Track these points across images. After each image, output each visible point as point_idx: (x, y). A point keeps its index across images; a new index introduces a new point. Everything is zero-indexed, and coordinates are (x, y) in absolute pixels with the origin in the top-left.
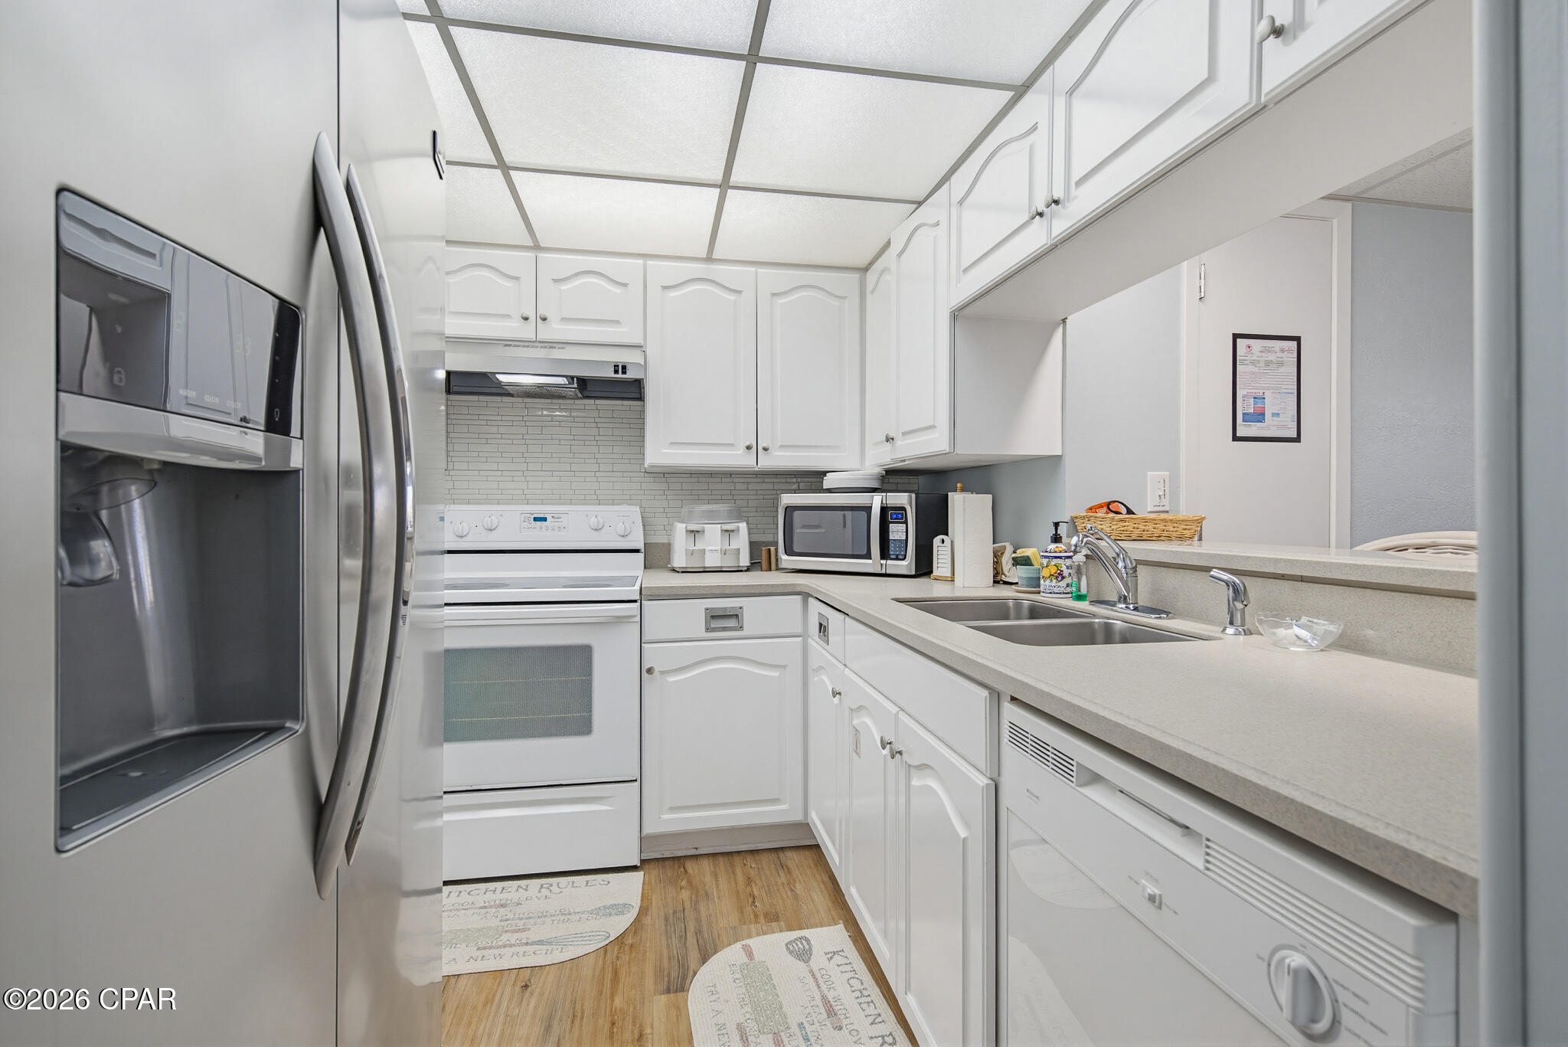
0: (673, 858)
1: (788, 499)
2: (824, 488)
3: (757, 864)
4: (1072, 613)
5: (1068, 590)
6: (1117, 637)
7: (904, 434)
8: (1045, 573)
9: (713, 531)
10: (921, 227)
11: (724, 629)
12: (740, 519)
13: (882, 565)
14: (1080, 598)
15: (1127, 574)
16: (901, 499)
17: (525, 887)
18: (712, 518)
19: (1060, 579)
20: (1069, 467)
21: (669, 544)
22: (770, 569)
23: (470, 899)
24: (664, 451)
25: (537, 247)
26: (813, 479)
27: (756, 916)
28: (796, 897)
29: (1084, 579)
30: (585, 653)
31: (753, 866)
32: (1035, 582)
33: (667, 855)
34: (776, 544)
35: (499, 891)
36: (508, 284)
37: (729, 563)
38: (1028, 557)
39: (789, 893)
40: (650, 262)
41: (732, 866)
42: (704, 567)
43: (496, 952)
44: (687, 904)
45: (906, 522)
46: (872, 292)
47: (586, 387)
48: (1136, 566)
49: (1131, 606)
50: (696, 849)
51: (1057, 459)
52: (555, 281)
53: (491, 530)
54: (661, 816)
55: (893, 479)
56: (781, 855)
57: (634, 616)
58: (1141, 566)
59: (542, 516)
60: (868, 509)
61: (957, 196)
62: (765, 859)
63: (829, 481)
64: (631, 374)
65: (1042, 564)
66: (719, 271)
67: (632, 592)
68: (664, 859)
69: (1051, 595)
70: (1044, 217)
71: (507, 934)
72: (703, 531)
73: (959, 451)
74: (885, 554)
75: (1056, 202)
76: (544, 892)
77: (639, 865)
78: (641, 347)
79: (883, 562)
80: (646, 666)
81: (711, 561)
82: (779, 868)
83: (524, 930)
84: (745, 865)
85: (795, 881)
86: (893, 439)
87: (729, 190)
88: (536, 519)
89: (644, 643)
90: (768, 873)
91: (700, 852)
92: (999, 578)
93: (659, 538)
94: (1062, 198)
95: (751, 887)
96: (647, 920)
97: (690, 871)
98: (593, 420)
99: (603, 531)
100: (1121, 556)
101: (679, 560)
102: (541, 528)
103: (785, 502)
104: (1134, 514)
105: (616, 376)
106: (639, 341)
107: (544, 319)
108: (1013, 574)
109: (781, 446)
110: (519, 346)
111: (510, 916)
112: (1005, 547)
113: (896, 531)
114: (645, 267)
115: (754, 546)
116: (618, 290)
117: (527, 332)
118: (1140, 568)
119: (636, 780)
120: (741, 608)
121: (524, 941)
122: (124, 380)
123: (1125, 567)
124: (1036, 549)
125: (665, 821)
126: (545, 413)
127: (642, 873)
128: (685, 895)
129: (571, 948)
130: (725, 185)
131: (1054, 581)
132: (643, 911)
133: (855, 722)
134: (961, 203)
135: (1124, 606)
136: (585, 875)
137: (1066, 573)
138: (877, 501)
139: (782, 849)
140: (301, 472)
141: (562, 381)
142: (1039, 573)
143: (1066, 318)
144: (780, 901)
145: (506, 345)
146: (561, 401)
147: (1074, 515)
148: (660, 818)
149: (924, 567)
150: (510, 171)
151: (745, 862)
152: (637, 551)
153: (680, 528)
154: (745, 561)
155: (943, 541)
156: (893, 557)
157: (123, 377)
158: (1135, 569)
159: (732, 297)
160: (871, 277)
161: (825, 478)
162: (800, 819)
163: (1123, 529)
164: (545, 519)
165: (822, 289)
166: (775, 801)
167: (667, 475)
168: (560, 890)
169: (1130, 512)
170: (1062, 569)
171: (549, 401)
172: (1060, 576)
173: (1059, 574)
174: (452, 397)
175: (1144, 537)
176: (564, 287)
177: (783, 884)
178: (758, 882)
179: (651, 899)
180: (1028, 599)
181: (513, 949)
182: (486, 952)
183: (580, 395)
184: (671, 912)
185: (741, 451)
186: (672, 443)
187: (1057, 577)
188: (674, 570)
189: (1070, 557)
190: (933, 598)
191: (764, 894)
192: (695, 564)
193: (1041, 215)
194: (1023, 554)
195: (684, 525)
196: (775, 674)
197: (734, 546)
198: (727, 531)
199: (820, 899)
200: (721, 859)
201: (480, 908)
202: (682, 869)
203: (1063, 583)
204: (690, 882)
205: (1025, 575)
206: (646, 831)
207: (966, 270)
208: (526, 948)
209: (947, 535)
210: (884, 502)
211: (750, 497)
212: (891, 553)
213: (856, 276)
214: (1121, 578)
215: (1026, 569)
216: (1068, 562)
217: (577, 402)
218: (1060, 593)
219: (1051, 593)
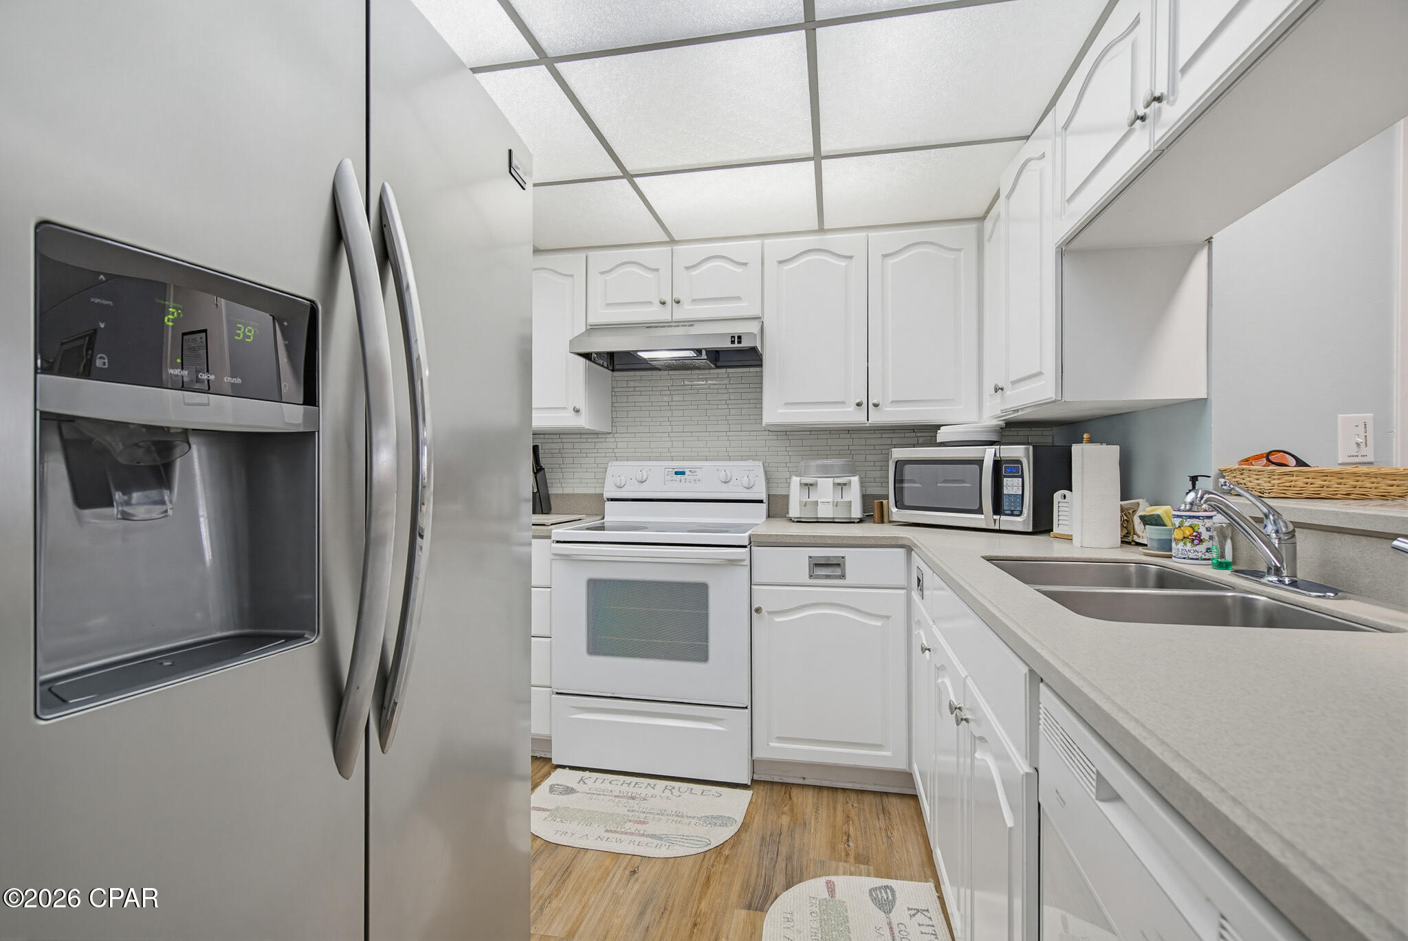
0: (782, 784)
1: (899, 453)
2: (938, 441)
3: (859, 803)
4: (1213, 585)
5: (1208, 556)
6: (1260, 617)
7: (1013, 383)
8: (1177, 534)
9: (826, 485)
10: (1029, 161)
11: (828, 577)
12: (853, 473)
13: (995, 520)
14: (1222, 565)
15: (1280, 539)
16: (1017, 452)
17: (652, 786)
18: (825, 471)
19: (1196, 542)
20: (1216, 411)
21: (788, 495)
22: (882, 522)
23: (610, 787)
24: (779, 411)
25: (672, 242)
26: (926, 433)
27: (847, 855)
28: (891, 846)
29: (1229, 543)
30: (701, 590)
31: (855, 805)
32: (1166, 545)
33: (776, 779)
34: (887, 497)
35: (633, 784)
36: (650, 275)
37: (841, 514)
38: (1158, 516)
39: (885, 840)
40: (768, 241)
41: (835, 802)
42: (817, 518)
43: (618, 836)
44: (785, 829)
45: (1022, 477)
46: (989, 240)
47: (717, 358)
48: (1294, 531)
49: (1287, 580)
50: (804, 779)
51: (1201, 404)
52: (687, 268)
53: (642, 482)
54: (770, 744)
55: (1012, 432)
56: (885, 799)
57: (744, 560)
58: (1300, 530)
59: (681, 470)
60: (979, 462)
61: (1061, 122)
62: (868, 799)
63: (942, 436)
64: (745, 344)
65: (1173, 525)
66: (830, 240)
67: (743, 538)
68: (772, 783)
69: (1184, 560)
70: (1147, 121)
71: (631, 823)
72: (817, 484)
73: (1066, 398)
74: (997, 510)
75: (1158, 99)
76: (667, 793)
77: (749, 784)
78: (760, 318)
79: (996, 517)
80: (755, 606)
81: (825, 512)
82: (880, 812)
83: (644, 823)
84: (847, 803)
85: (892, 827)
86: (1002, 389)
87: (822, 161)
88: (676, 473)
89: (754, 585)
90: (867, 813)
91: (807, 782)
92: (1130, 539)
93: (780, 491)
94: (1166, 93)
95: (849, 825)
96: (746, 837)
97: (795, 799)
98: (724, 387)
99: (731, 483)
100: (1271, 517)
101: (794, 512)
102: (680, 481)
103: (895, 456)
104: (1306, 465)
105: (733, 346)
106: (757, 313)
107: (678, 302)
108: (1145, 534)
109: (892, 402)
110: (658, 327)
111: (636, 808)
112: (1138, 504)
113: (1011, 486)
114: (763, 245)
115: (866, 499)
116: (739, 270)
117: (664, 315)
118: (1298, 532)
119: (746, 708)
120: (843, 558)
121: (642, 832)
122: (107, 364)
123: (1277, 532)
124: (1169, 507)
125: (773, 749)
126: (686, 383)
127: (752, 792)
128: (785, 820)
129: (676, 847)
130: (817, 157)
131: (1189, 545)
132: (745, 826)
133: (939, 681)
134: (1066, 127)
135: (1274, 579)
136: (704, 785)
137: (1205, 535)
138: (989, 454)
139: (887, 794)
140: (317, 433)
141: (691, 354)
142: (1171, 535)
143: (1211, 238)
144: (874, 846)
145: (648, 327)
146: (697, 372)
147: (1223, 468)
148: (768, 745)
149: (1042, 524)
150: (634, 179)
151: (848, 799)
152: (761, 501)
153: (795, 480)
154: (857, 513)
155: (1065, 497)
156: (1008, 512)
157: (106, 361)
158: (1292, 534)
159: (843, 263)
160: (988, 224)
161: (939, 431)
162: (905, 768)
163: (1288, 484)
164: (683, 473)
165: (932, 243)
166: (879, 747)
167: (787, 433)
168: (680, 794)
169: (1300, 463)
170: (1199, 531)
171: (689, 372)
172: (1197, 539)
173: (1196, 536)
174: (616, 374)
175: (1323, 495)
176: (694, 273)
177: (881, 828)
178: (856, 822)
179: (754, 818)
180: (1155, 563)
181: (631, 837)
182: (610, 835)
183: (713, 366)
184: (769, 833)
185: (852, 408)
186: (786, 404)
187: (1193, 540)
188: (791, 520)
189: (1211, 517)
190: (1052, 558)
191: (859, 834)
192: (808, 514)
193: (1143, 118)
194: (1153, 513)
195: (799, 479)
196: (879, 624)
197: (846, 498)
198: (839, 484)
199: (913, 852)
200: (825, 792)
201: (615, 797)
202: (787, 796)
203: (1202, 548)
204: (792, 810)
205: (1155, 537)
206: (757, 755)
207: (1070, 200)
208: (643, 839)
209: (1071, 491)
210: (998, 455)
211: (868, 452)
212: (1006, 507)
213: (973, 226)
214: (1269, 544)
215: (1157, 530)
216: (1208, 523)
217: (712, 371)
218: (1197, 559)
219: (1184, 558)
